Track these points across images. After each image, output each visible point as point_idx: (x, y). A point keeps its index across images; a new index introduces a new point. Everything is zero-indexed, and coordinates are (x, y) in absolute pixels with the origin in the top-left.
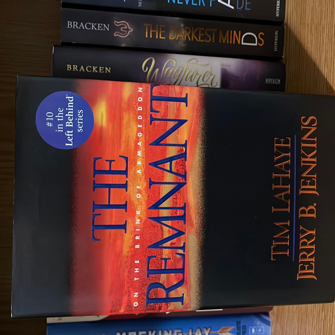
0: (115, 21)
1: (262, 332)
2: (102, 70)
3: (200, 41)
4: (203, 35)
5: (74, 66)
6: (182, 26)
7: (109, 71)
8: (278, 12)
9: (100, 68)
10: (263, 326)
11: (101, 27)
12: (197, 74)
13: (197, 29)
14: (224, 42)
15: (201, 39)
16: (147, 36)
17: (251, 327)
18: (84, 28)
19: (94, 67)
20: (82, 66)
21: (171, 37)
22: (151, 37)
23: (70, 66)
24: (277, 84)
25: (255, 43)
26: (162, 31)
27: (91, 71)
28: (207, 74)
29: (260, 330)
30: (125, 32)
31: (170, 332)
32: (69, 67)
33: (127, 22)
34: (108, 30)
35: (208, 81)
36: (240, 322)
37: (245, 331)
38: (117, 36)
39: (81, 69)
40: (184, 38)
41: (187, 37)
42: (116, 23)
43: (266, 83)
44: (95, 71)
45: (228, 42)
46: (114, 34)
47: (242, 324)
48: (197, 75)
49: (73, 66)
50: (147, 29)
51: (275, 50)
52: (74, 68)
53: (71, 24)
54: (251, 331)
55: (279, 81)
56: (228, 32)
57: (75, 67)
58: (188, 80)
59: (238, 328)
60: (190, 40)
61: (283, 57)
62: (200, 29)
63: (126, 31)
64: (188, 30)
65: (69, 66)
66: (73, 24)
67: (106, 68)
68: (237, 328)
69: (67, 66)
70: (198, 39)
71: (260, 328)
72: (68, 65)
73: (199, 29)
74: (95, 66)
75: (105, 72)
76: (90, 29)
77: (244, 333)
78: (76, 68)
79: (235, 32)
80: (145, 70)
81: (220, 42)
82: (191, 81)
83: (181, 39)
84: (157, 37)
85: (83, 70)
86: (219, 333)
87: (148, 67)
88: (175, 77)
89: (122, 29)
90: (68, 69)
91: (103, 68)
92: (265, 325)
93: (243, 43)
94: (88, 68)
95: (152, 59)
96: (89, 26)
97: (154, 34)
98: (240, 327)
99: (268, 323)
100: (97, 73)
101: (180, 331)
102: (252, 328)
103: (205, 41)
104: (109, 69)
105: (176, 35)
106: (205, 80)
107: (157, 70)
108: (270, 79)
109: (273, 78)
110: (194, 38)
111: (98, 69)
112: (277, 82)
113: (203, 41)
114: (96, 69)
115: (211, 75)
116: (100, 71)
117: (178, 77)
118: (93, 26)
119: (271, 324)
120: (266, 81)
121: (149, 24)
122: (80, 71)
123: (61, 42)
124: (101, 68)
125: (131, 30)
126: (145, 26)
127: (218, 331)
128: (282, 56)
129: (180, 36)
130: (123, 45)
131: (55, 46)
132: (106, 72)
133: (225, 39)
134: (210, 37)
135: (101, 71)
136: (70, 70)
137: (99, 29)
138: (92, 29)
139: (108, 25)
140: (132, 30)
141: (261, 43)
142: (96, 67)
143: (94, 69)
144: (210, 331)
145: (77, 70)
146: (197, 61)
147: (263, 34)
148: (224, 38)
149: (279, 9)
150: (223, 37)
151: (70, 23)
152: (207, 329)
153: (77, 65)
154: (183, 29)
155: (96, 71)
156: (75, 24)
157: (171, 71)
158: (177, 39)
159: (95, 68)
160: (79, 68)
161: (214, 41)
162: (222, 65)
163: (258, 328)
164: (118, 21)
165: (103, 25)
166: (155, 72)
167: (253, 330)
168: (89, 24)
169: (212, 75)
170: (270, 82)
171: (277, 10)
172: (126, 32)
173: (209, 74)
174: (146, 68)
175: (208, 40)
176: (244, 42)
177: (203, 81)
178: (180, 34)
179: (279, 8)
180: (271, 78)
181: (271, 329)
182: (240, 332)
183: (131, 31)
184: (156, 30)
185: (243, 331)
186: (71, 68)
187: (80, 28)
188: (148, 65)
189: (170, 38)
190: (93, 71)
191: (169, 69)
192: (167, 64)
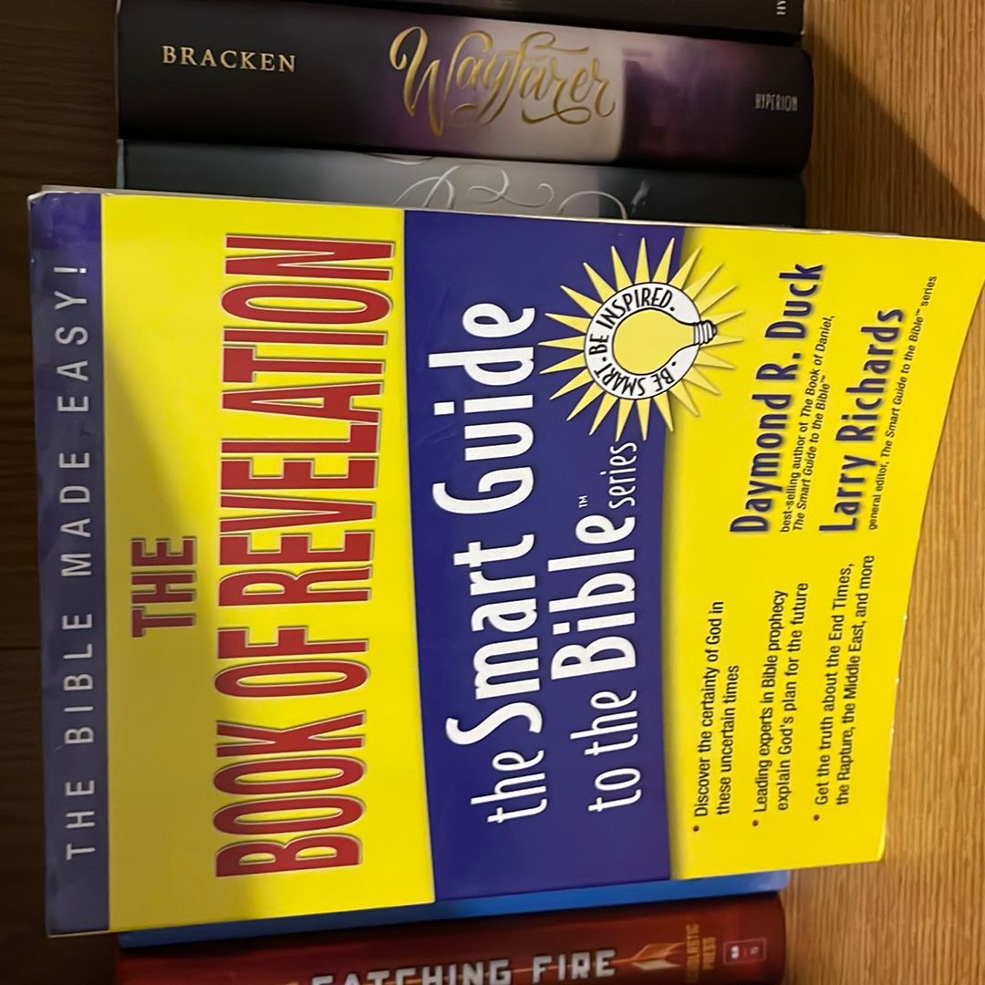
2: (269, 62)
5: (184, 49)
7: (291, 67)
9: (264, 55)
12: (554, 78)
19: (244, 54)
20: (208, 52)
23: (173, 49)
24: (788, 110)
27: (234, 66)
28: (584, 75)
32: (169, 52)
39: (205, 59)
43: (758, 106)
44: (247, 65)
48: (555, 82)
49: (181, 51)
51: (779, 13)
52: (184, 55)
55: (795, 100)
57: (188, 52)
58: (529, 94)
61: (802, 33)
65: (169, 50)
67: (281, 56)
69: (162, 50)
72: (166, 48)
74: (248, 51)
75: (278, 67)
80: (398, 64)
82: (537, 98)
85: (213, 64)
87: (407, 55)
88: (491, 85)
90: (166, 59)
91: (272, 56)
94: (226, 56)
95: (418, 30)
100: (252, 71)
104: (289, 60)
106: (578, 95)
108: (768, 96)
109: (777, 94)
111: (256, 60)
112: (788, 106)
114: (249, 60)
115: (596, 83)
116: (264, 68)
117: (497, 86)
120: (758, 101)
122: (203, 64)
124: (268, 58)
128: (801, 29)
132: (282, 70)
135: (267, 65)
136: (173, 61)
142: (252, 54)
143: (245, 59)
145: (194, 63)
153: (193, 48)
155: (252, 67)
157: (476, 68)
159: (247, 55)
160: (198, 57)
162: (627, 52)
169: (600, 81)
170: (770, 105)
173: (590, 79)
174: (401, 59)
180: (771, 94)
186: (174, 57)
188: (408, 48)
190: (244, 67)
191: (471, 61)
192: (464, 45)
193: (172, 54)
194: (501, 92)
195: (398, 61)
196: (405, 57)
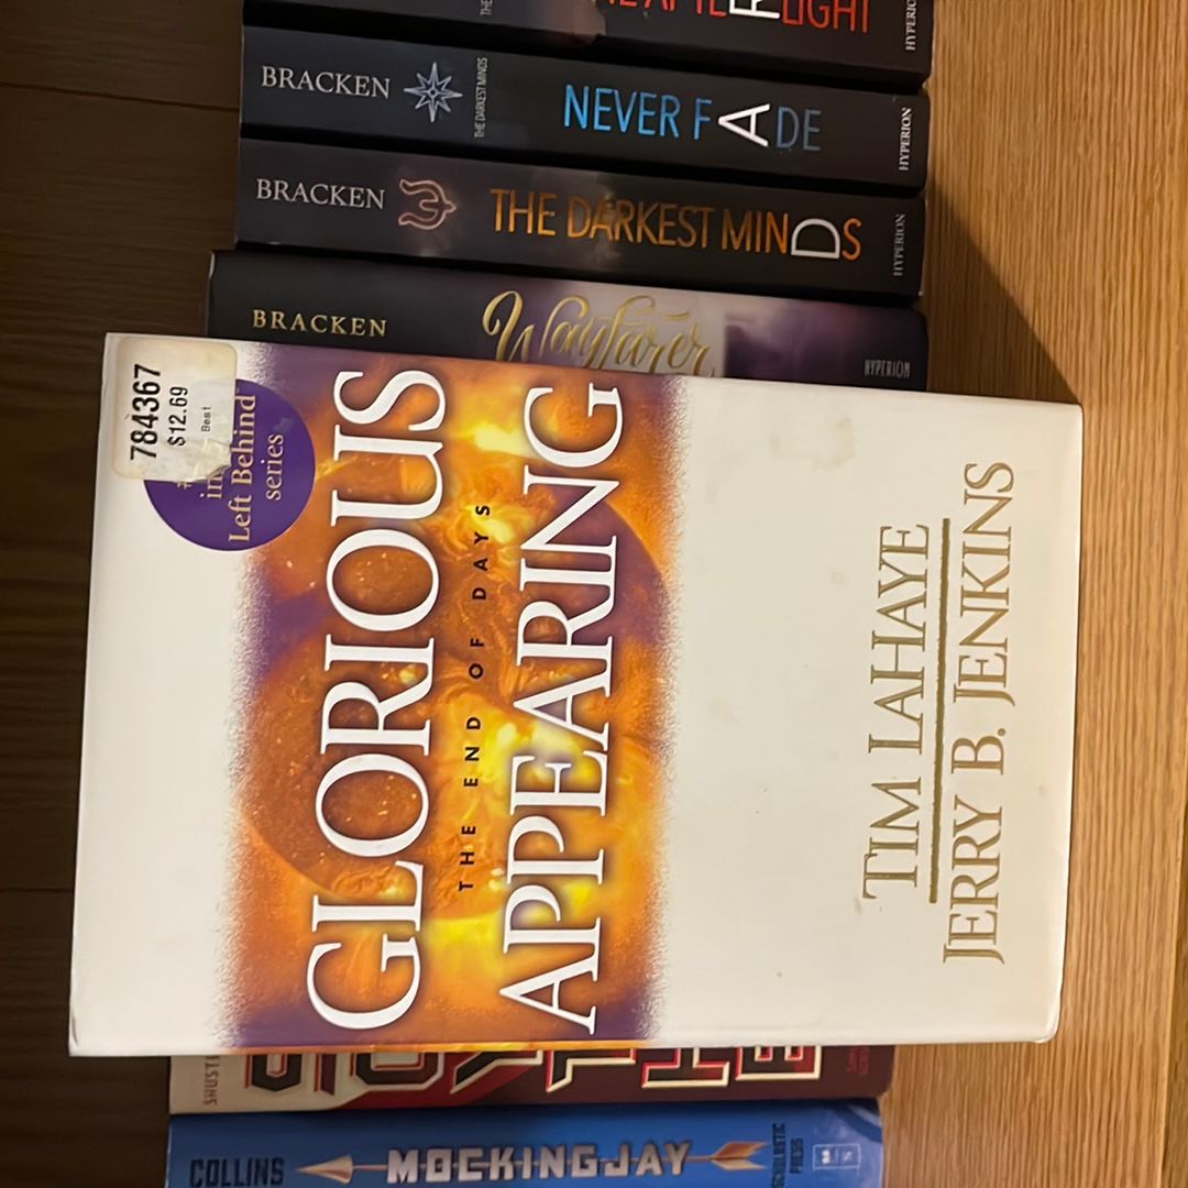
0: (402, 181)
1: (853, 1161)
2: (360, 327)
3: (662, 242)
4: (671, 224)
5: (274, 313)
6: (608, 196)
7: (382, 332)
8: (907, 157)
9: (355, 320)
10: (860, 1144)
11: (358, 197)
12: (651, 344)
13: (655, 206)
14: (736, 245)
15: (666, 238)
16: (498, 228)
17: (820, 1146)
18: (306, 200)
19: (334, 318)
20: (299, 316)
21: (574, 231)
22: (511, 229)
23: (263, 313)
24: (900, 376)
25: (833, 250)
26: (547, 213)
28: (683, 341)
29: (847, 1156)
30: (432, 214)
31: (560, 1152)
33: (439, 183)
34: (381, 206)
35: (686, 364)
36: (783, 1126)
37: (802, 1157)
38: (409, 225)
39: (295, 323)
40: (613, 233)
41: (622, 232)
42: (405, 185)
43: (867, 372)
44: (337, 329)
45: (748, 248)
46: (400, 220)
47: (790, 1136)
48: (652, 348)
49: (271, 315)
50: (499, 207)
51: (895, 274)
52: (274, 319)
53: (267, 189)
54: (820, 1157)
55: (907, 366)
56: (749, 216)
57: (278, 316)
58: (625, 360)
59: (779, 1148)
60: (631, 238)
61: (920, 293)
62: (664, 207)
63: (436, 211)
64: (625, 210)
65: (260, 315)
66: (272, 188)
67: (373, 321)
68: (773, 1148)
69: (253, 314)
70: (657, 237)
71: (849, 1149)
72: (256, 312)
73: (658, 209)
74: (339, 316)
75: (368, 332)
76: (326, 202)
77: (797, 1162)
78: (280, 321)
79: (769, 214)
80: (491, 329)
81: (724, 247)
82: (633, 362)
83: (602, 237)
84: (530, 231)
85: (303, 328)
86: (715, 1162)
87: (501, 321)
88: (585, 350)
89: (424, 205)
90: (256, 324)
91: (363, 320)
92: (864, 1140)
93: (794, 252)
94: (316, 321)
95: (514, 296)
96: (321, 194)
97: (521, 219)
98: (784, 1143)
99: (874, 1134)
100: (343, 335)
101: (590, 1150)
102: (824, 1149)
103: (677, 244)
104: (380, 325)
105: (588, 222)
106: (676, 361)
107: (530, 328)
108: (879, 361)
109: (888, 360)
110: (644, 233)
111: (346, 325)
112: (899, 371)
113: (672, 243)
114: (340, 324)
115: (695, 348)
116: (354, 331)
117: (591, 353)
118: (334, 195)
119: (884, 1135)
120: (867, 367)
121: (507, 192)
122: (293, 328)
123: (236, 241)
124: (358, 323)
125: (449, 207)
126: (496, 195)
127: (713, 1156)
128: (919, 290)
129: (602, 227)
130: (426, 253)
131: (217, 253)
132: (372, 334)
133: (741, 237)
134: (693, 231)
135: (357, 330)
136: (262, 326)
137: (352, 204)
138: (333, 202)
139: (382, 192)
140: (454, 208)
141: (852, 253)
142: (343, 319)
143: (335, 324)
144: (686, 1155)
145: (283, 327)
146: (653, 305)
147: (859, 224)
148: (737, 235)
149: (907, 147)
150: (732, 233)
151: (264, 184)
152: (677, 1148)
153: (284, 312)
154: (609, 205)
155: (342, 331)
156: (281, 186)
157: (570, 334)
158: (592, 236)
159: (337, 320)
160: (288, 320)
161: (704, 245)
162: (729, 317)
163: (842, 1151)
164: (411, 181)
165: (366, 193)
166: (521, 337)
167: (826, 1153)
168: (323, 188)
169: (699, 348)
170: (880, 371)
171: (902, 151)
172: (436, 215)
173: (690, 344)
174: (495, 323)
175: (688, 239)
176: (798, 248)
177: (670, 363)
178: (600, 223)
179: (908, 144)
180: (882, 359)
181: (881, 1154)
182: (784, 1158)
183: (451, 211)
184: (527, 207)
185: (792, 1157)
186: (264, 321)
187: (294, 199)
188: (502, 313)
189: (571, 234)
190: (334, 331)
191: (567, 326)
192: (559, 311)
193: (262, 318)
194: (595, 359)
195: (492, 325)
196: (498, 322)
